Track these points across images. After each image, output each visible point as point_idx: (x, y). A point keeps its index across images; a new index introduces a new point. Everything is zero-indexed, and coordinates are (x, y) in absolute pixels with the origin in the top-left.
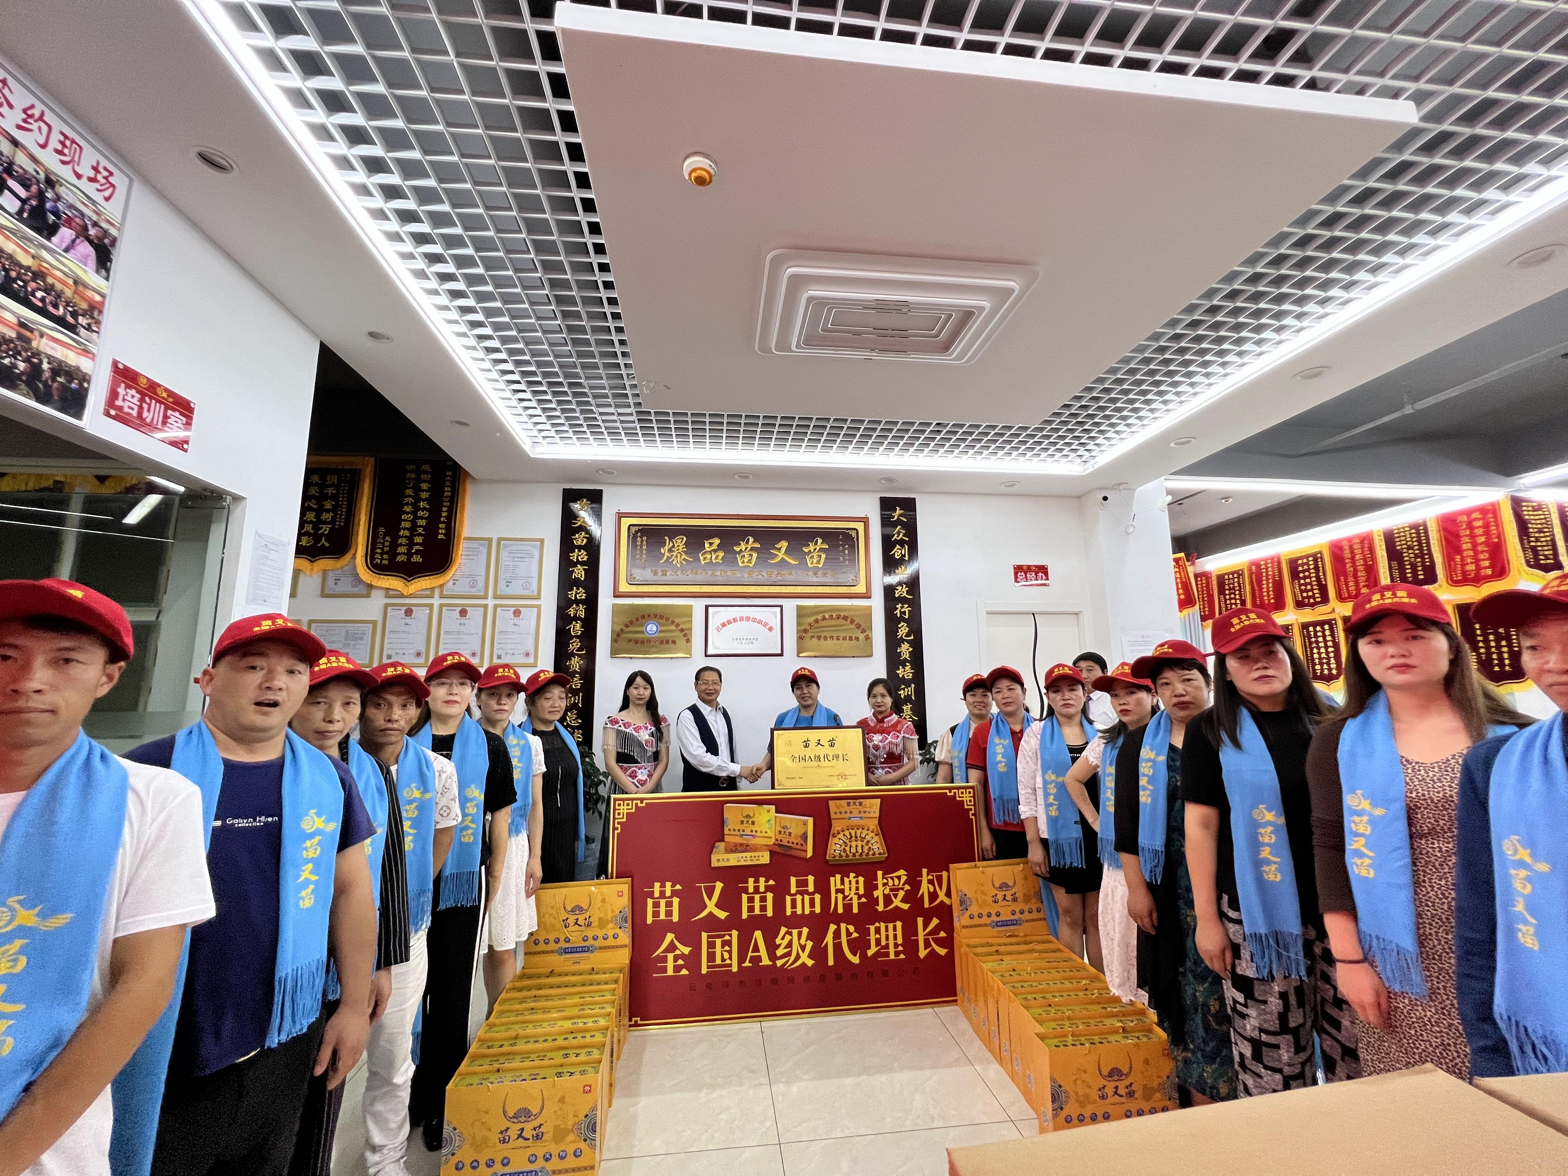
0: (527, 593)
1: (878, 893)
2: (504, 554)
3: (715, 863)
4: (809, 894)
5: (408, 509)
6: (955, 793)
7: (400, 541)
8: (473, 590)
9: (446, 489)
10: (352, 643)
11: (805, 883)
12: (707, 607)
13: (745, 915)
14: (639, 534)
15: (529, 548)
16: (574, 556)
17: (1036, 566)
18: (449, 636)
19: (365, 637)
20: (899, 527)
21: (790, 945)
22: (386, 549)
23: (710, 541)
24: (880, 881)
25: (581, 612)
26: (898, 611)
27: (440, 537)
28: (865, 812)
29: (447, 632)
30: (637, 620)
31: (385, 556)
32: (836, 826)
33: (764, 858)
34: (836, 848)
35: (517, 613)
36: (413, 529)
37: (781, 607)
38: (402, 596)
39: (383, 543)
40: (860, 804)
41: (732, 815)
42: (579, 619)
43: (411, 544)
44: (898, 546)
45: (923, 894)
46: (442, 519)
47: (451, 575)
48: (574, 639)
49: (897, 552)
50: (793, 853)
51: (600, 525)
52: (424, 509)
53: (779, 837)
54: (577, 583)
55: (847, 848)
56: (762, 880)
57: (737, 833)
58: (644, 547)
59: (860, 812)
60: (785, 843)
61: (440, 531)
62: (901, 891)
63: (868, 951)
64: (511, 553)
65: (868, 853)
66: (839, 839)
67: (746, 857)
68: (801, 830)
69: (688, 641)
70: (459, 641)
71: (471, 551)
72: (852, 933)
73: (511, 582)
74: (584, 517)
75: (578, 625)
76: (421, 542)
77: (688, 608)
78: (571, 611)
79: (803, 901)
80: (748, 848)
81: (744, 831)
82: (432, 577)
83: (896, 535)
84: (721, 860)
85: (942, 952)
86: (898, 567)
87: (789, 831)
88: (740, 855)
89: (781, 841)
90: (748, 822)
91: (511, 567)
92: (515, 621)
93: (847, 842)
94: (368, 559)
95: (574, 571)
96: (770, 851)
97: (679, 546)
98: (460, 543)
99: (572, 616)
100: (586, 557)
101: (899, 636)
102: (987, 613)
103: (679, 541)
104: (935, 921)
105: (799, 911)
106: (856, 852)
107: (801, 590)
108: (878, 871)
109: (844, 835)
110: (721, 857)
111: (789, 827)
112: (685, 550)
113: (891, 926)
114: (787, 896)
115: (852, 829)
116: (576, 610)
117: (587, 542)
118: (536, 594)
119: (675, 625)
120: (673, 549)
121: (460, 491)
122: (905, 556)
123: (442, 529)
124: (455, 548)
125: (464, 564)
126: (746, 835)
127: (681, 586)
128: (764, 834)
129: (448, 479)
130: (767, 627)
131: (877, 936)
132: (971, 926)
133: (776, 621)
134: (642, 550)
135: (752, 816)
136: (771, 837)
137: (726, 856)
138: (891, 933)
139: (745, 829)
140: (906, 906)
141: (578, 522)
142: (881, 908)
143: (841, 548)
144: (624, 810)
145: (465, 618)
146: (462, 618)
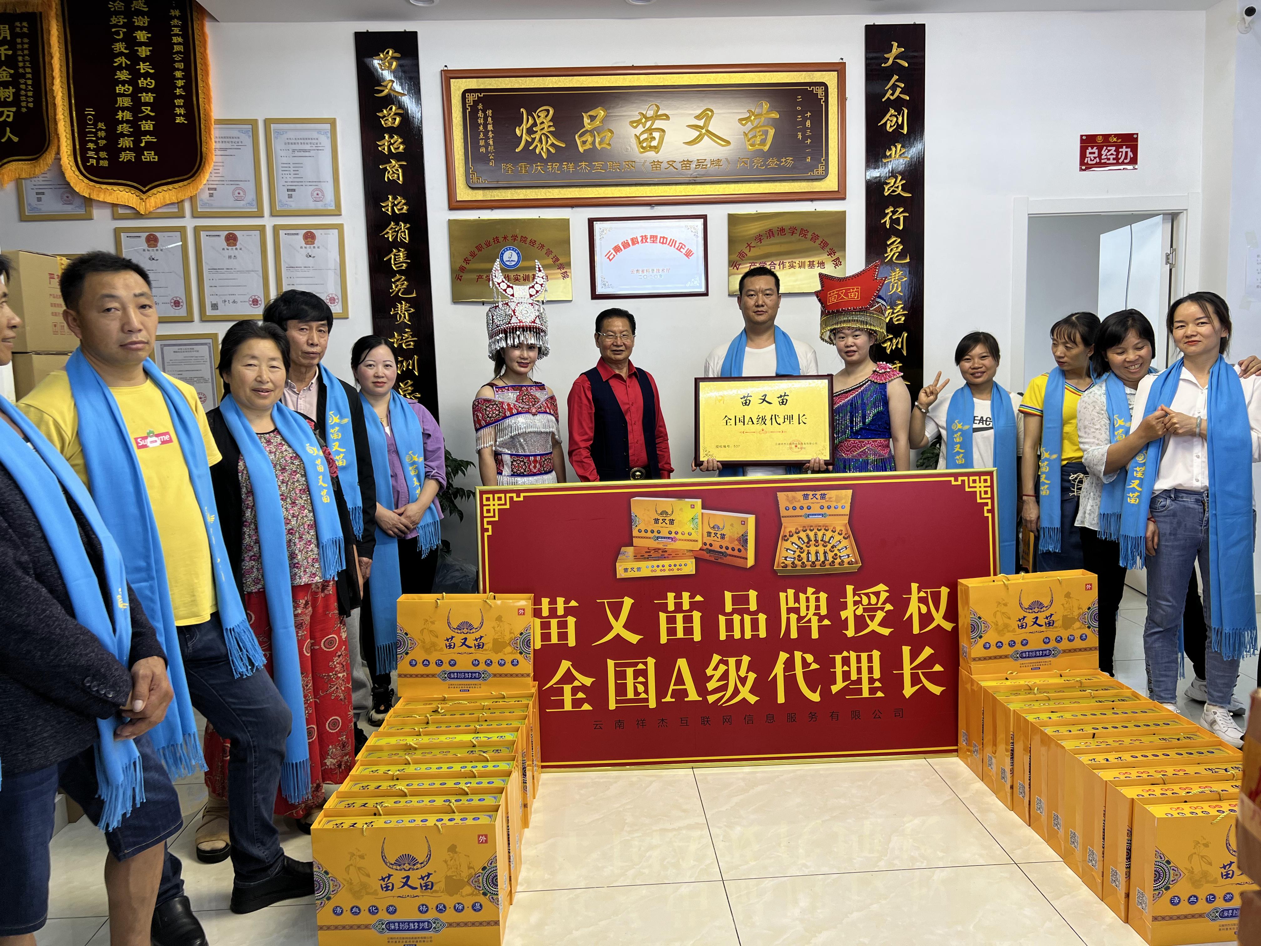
0: (320, 206)
1: (848, 614)
2: (278, 145)
3: (621, 574)
4: (750, 613)
5: (123, 75)
6: (963, 481)
7: (120, 128)
8: (240, 203)
9: (175, 40)
11: (746, 600)
12: (591, 222)
13: (664, 639)
14: (480, 106)
15: (315, 135)
16: (385, 145)
17: (1118, 136)
18: (215, 276)
20: (896, 77)
21: (725, 677)
22: (102, 143)
23: (590, 113)
24: (850, 598)
25: (403, 232)
26: (888, 218)
27: (179, 120)
28: (829, 507)
29: (213, 270)
30: (488, 244)
31: (103, 154)
32: (788, 526)
33: (689, 567)
34: (787, 554)
35: (310, 238)
36: (136, 107)
37: (704, 217)
38: (138, 215)
39: (95, 134)
40: (823, 497)
41: (643, 511)
42: (402, 244)
43: (137, 134)
44: (892, 111)
45: (911, 615)
46: (178, 91)
47: (204, 181)
48: (398, 276)
49: (891, 121)
50: (727, 560)
52: (146, 75)
53: (708, 540)
54: (393, 188)
55: (804, 555)
56: (686, 595)
57: (649, 534)
58: (490, 127)
59: (822, 507)
60: (716, 547)
61: (178, 111)
62: (879, 611)
63: (832, 687)
64: (289, 143)
65: (833, 562)
66: (793, 543)
67: (663, 566)
68: (738, 531)
69: (565, 276)
70: (231, 283)
71: (228, 142)
72: (811, 664)
73: (294, 190)
74: (393, 82)
75: (401, 254)
76: (152, 129)
77: (564, 224)
78: (388, 233)
79: (742, 622)
80: (666, 554)
81: (659, 532)
82: (176, 185)
83: (890, 92)
84: (630, 570)
85: (937, 690)
86: (890, 149)
87: (722, 532)
88: (655, 563)
89: (711, 545)
90: (664, 520)
91: (291, 166)
92: (309, 251)
93: (804, 546)
94: (79, 159)
95: (386, 169)
96: (695, 558)
97: (543, 123)
98: (210, 130)
99: (390, 240)
100: (402, 147)
101: (888, 256)
102: (1029, 218)
103: (543, 115)
104: (928, 651)
105: (737, 635)
106: (817, 559)
107: (734, 190)
108: (848, 586)
109: (799, 538)
110: (629, 565)
111: (721, 527)
112: (552, 129)
113: (864, 656)
114: (720, 616)
115: (811, 530)
116: (395, 231)
117: (401, 122)
118: (333, 208)
119: (544, 251)
120: (534, 129)
121: (197, 42)
122: (903, 129)
123: (179, 107)
124: (203, 138)
125: (221, 164)
126: (662, 538)
127: (550, 190)
128: (687, 537)
129: (175, 22)
130: (684, 251)
131: (846, 668)
132: (985, 659)
133: (697, 241)
134: (486, 132)
135: (670, 513)
136: (697, 541)
137: (637, 565)
138: (865, 665)
139: (660, 529)
140: (886, 632)
141: (387, 89)
142: (850, 633)
143: (799, 118)
144: (495, 505)
145: (234, 248)
146: (230, 248)
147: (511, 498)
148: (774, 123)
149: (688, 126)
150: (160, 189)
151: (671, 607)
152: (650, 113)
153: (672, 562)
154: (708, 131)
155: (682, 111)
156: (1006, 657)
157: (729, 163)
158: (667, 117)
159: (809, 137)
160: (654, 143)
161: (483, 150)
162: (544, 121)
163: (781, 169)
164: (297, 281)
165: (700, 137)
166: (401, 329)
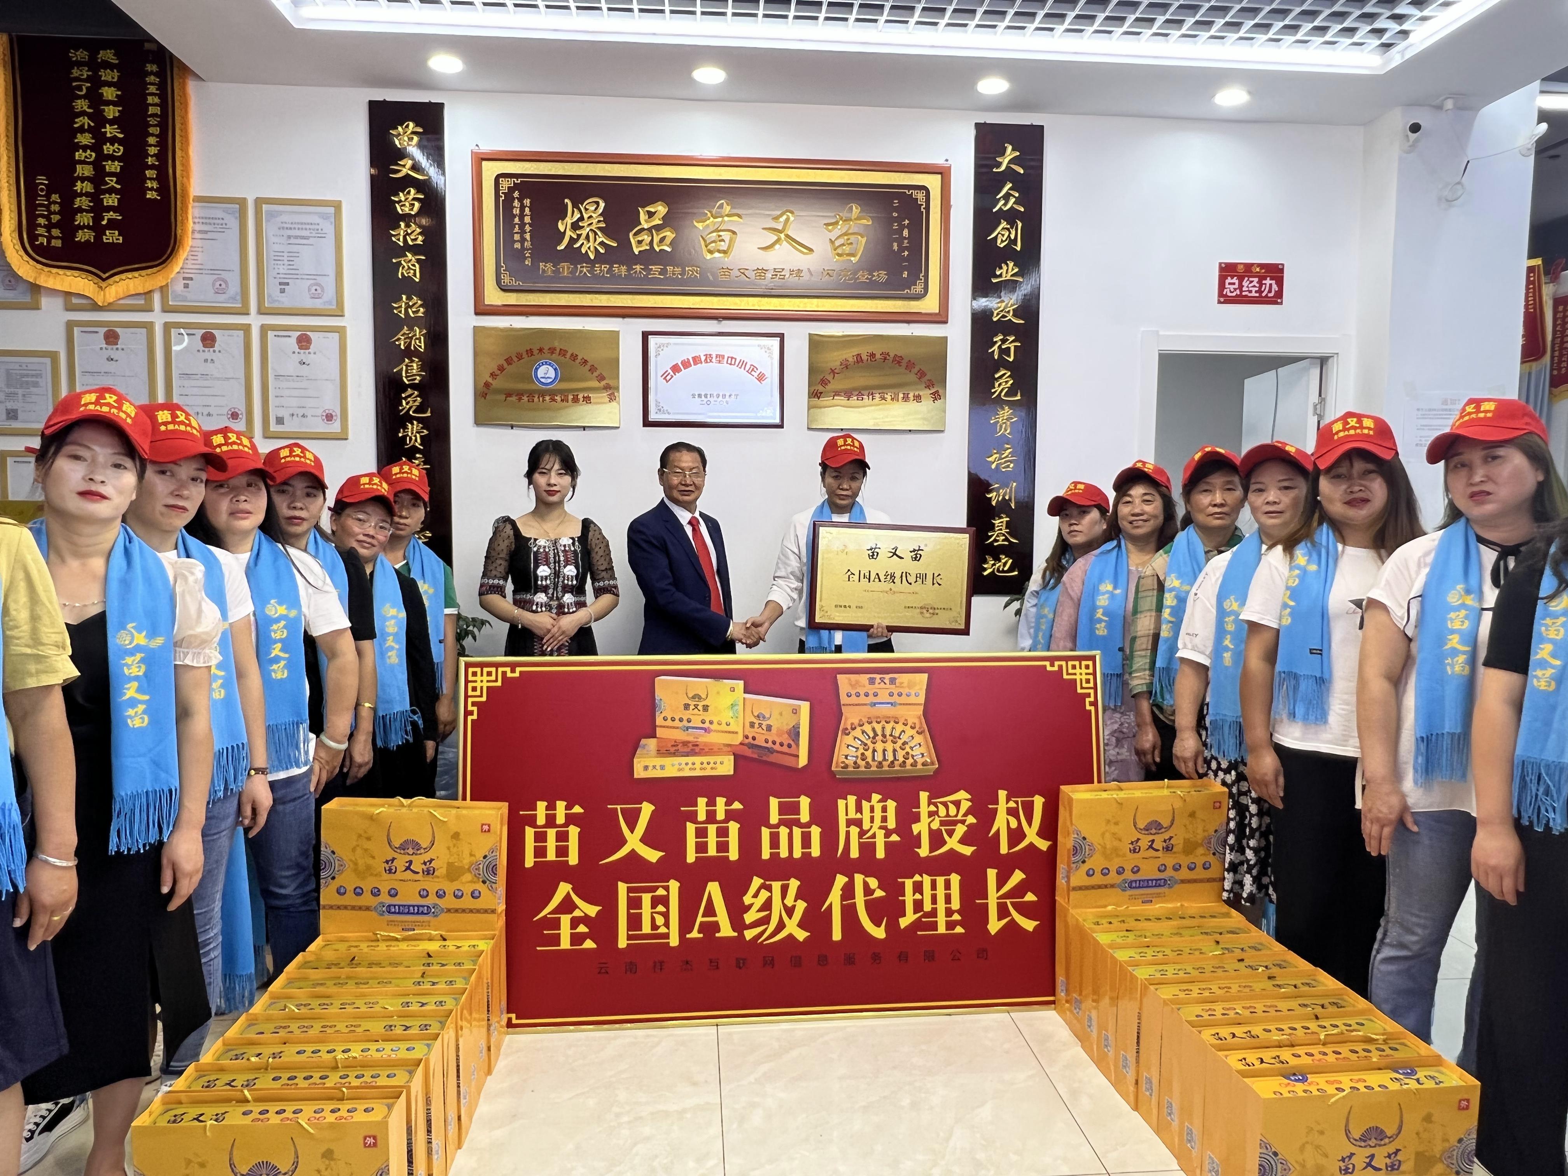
0: (318, 304)
1: (921, 828)
2: (269, 230)
3: (639, 772)
4: (800, 825)
5: (85, 139)
6: (1060, 667)
7: (78, 202)
8: (222, 297)
9: (150, 100)
10: (20, 392)
11: (796, 808)
12: (645, 336)
13: (691, 857)
14: (516, 194)
15: (316, 220)
16: (399, 235)
17: (1262, 266)
18: (186, 383)
19: (42, 383)
20: (1009, 185)
21: (767, 905)
22: (55, 218)
23: (648, 209)
24: (924, 809)
25: (418, 339)
26: (996, 347)
27: (150, 195)
28: (900, 695)
29: (184, 375)
30: (520, 357)
31: (56, 232)
32: (850, 716)
34: (848, 752)
35: (304, 342)
36: (98, 178)
37: (781, 336)
38: (95, 307)
39: (48, 207)
40: (893, 681)
41: (670, 695)
42: (416, 353)
43: (98, 209)
44: (1004, 224)
45: (998, 830)
46: (150, 161)
47: (177, 269)
48: (410, 391)
49: (1002, 235)
50: (773, 758)
51: (444, 174)
52: (113, 140)
53: (751, 733)
54: (407, 287)
55: (869, 754)
56: (721, 801)
57: (677, 723)
58: (527, 220)
59: (891, 695)
60: (760, 742)
61: (149, 184)
62: (959, 825)
63: (901, 920)
64: (283, 228)
65: (904, 762)
66: (855, 738)
67: (694, 764)
68: (787, 723)
69: (612, 398)
70: (207, 391)
71: (210, 224)
72: (874, 891)
73: (288, 284)
74: (413, 159)
75: (415, 365)
76: (116, 204)
77: (614, 336)
78: (399, 339)
79: (790, 836)
80: (697, 749)
81: (689, 721)
82: (143, 272)
83: (1002, 202)
84: (650, 768)
85: (1029, 925)
86: (1001, 268)
87: (768, 722)
88: (684, 760)
89: (754, 738)
90: (696, 706)
91: (286, 254)
92: (302, 357)
93: (869, 742)
94: (25, 236)
95: (399, 263)
96: (734, 754)
97: (590, 217)
98: (187, 208)
99: (402, 347)
100: (420, 238)
101: (995, 392)
102: (1160, 354)
103: (591, 208)
104: (1018, 876)
105: (784, 853)
106: (885, 759)
107: (817, 306)
108: (921, 793)
109: (863, 732)
110: (650, 762)
111: (767, 716)
112: (603, 225)
113: (940, 881)
114: (763, 829)
115: (878, 723)
116: (408, 338)
117: (420, 209)
118: (334, 307)
119: (588, 367)
120: (581, 224)
121: (177, 104)
122: (1016, 245)
123: (151, 179)
124: (179, 218)
125: (200, 249)
126: (693, 728)
127: (597, 296)
128: (724, 727)
129: (152, 78)
130: (756, 375)
131: (918, 896)
132: (1087, 888)
133: (772, 363)
134: (522, 225)
135: (704, 696)
136: (737, 733)
137: (659, 761)
138: (941, 892)
139: (691, 717)
140: (967, 850)
141: (405, 169)
142: (924, 851)
143: (895, 226)
144: (483, 681)
145: (211, 349)
146: (206, 349)
147: (504, 673)
148: (866, 231)
149: (764, 229)
150: (123, 276)
151: (702, 816)
152: (720, 212)
153: (705, 759)
154: (787, 236)
155: (757, 211)
156: (1112, 886)
157: (811, 275)
158: (740, 217)
159: (906, 248)
160: (723, 246)
161: (517, 246)
162: (594, 215)
163: (872, 284)
164: (286, 393)
165: (778, 241)
166: (411, 454)
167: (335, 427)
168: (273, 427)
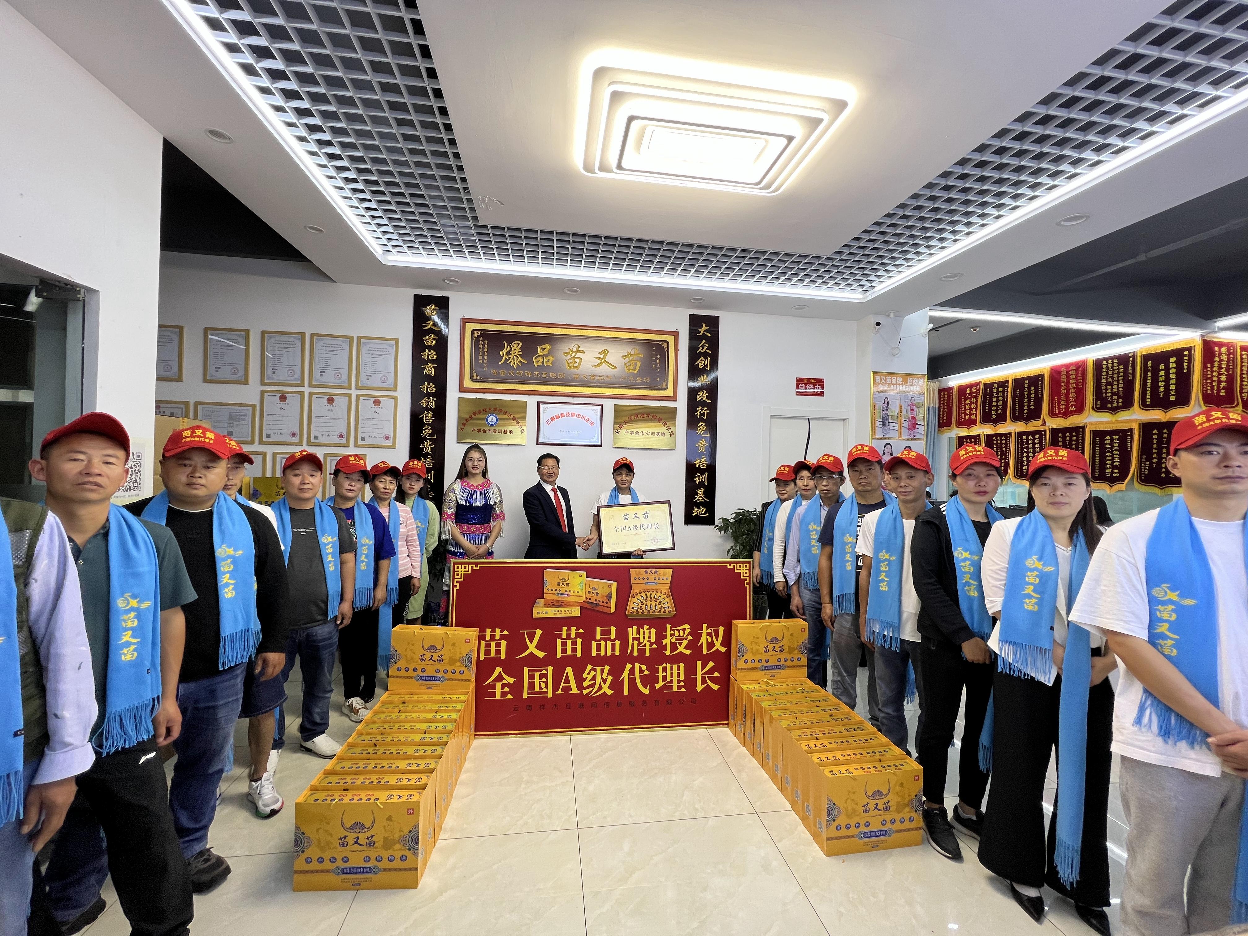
0: (384, 385)
1: (667, 642)
2: (363, 350)
3: (535, 615)
4: (611, 640)
6: (734, 566)
8: (338, 381)
11: (609, 632)
12: (539, 403)
13: (559, 655)
14: (481, 338)
15: (386, 347)
16: (425, 355)
17: (815, 379)
18: (319, 420)
20: (704, 341)
21: (594, 678)
23: (542, 347)
24: (669, 632)
25: (432, 403)
26: (698, 412)
28: (659, 579)
29: (318, 417)
30: (480, 412)
32: (635, 589)
34: (634, 605)
35: (377, 402)
37: (601, 405)
40: (656, 572)
41: (551, 578)
42: (431, 409)
44: (702, 358)
45: (702, 643)
48: (427, 426)
49: (701, 363)
50: (599, 609)
51: (448, 327)
53: (588, 596)
54: (428, 378)
55: (643, 607)
56: (573, 629)
57: (554, 592)
58: (486, 350)
59: (655, 579)
60: (593, 601)
62: (685, 640)
63: (656, 685)
64: (369, 350)
65: (660, 611)
66: (637, 599)
67: (561, 611)
68: (606, 592)
69: (523, 432)
70: (327, 425)
71: (334, 347)
72: (644, 671)
73: (371, 376)
74: (433, 321)
75: (430, 415)
77: (524, 404)
78: (423, 402)
79: (606, 645)
80: (563, 604)
81: (560, 591)
83: (701, 348)
84: (540, 613)
85: (715, 687)
86: (700, 375)
87: (597, 592)
88: (556, 609)
89: (590, 599)
90: (563, 584)
91: (371, 362)
92: (376, 409)
93: (644, 601)
95: (425, 368)
96: (580, 607)
97: (515, 350)
99: (424, 406)
100: (435, 357)
101: (698, 433)
102: (771, 417)
103: (516, 345)
104: (711, 664)
105: (602, 653)
106: (651, 609)
107: (618, 392)
108: (667, 625)
109: (641, 596)
110: (541, 610)
111: (597, 588)
112: (521, 353)
113: (675, 666)
114: (593, 642)
115: (648, 592)
116: (427, 402)
117: (436, 343)
118: (393, 387)
119: (512, 417)
120: (510, 353)
122: (707, 367)
125: (329, 359)
126: (561, 594)
127: (517, 386)
128: (576, 594)
130: (589, 422)
131: (664, 674)
132: (745, 669)
133: (597, 417)
134: (483, 352)
135: (567, 579)
136: (582, 596)
137: (545, 610)
138: (675, 672)
139: (561, 589)
140: (688, 652)
141: (430, 325)
142: (668, 653)
143: (654, 358)
144: (461, 572)
145: (332, 405)
146: (329, 405)
147: (472, 567)
148: (641, 360)
149: (595, 357)
151: (564, 636)
152: (575, 349)
153: (566, 609)
154: (605, 361)
155: (592, 350)
156: (757, 668)
157: (616, 378)
158: (584, 352)
159: (659, 368)
160: (576, 365)
161: (481, 361)
163: (643, 383)
164: (367, 426)
165: (601, 363)
166: (426, 456)
167: (390, 442)
168: (360, 442)
